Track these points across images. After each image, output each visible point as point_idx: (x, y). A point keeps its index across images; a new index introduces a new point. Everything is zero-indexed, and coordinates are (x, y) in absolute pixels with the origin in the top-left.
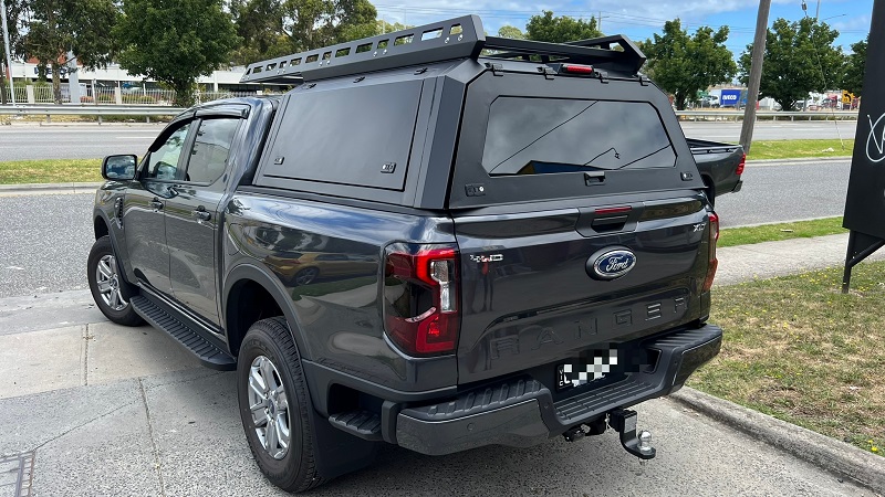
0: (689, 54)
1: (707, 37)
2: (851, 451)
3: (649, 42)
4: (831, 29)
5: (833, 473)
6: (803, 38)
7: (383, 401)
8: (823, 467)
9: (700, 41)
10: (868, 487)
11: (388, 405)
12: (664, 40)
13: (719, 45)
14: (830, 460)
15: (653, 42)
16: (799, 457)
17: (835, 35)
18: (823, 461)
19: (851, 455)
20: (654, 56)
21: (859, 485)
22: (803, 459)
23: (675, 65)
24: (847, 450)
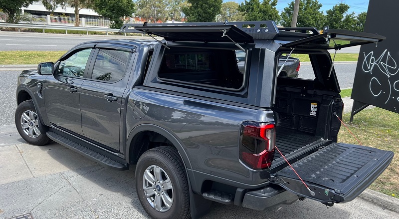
0: (260, 11)
1: (268, 3)
2: (386, 197)
3: (242, 4)
4: (319, 3)
5: (380, 206)
6: (307, 6)
7: (237, 188)
8: (375, 204)
9: (265, 5)
10: (395, 211)
11: (240, 190)
12: (249, 3)
13: (273, 7)
14: (378, 201)
15: (245, 4)
16: (365, 200)
17: (320, 6)
18: (375, 201)
19: (386, 198)
20: (245, 10)
21: (391, 210)
22: (367, 200)
23: (254, 15)
24: (385, 197)
